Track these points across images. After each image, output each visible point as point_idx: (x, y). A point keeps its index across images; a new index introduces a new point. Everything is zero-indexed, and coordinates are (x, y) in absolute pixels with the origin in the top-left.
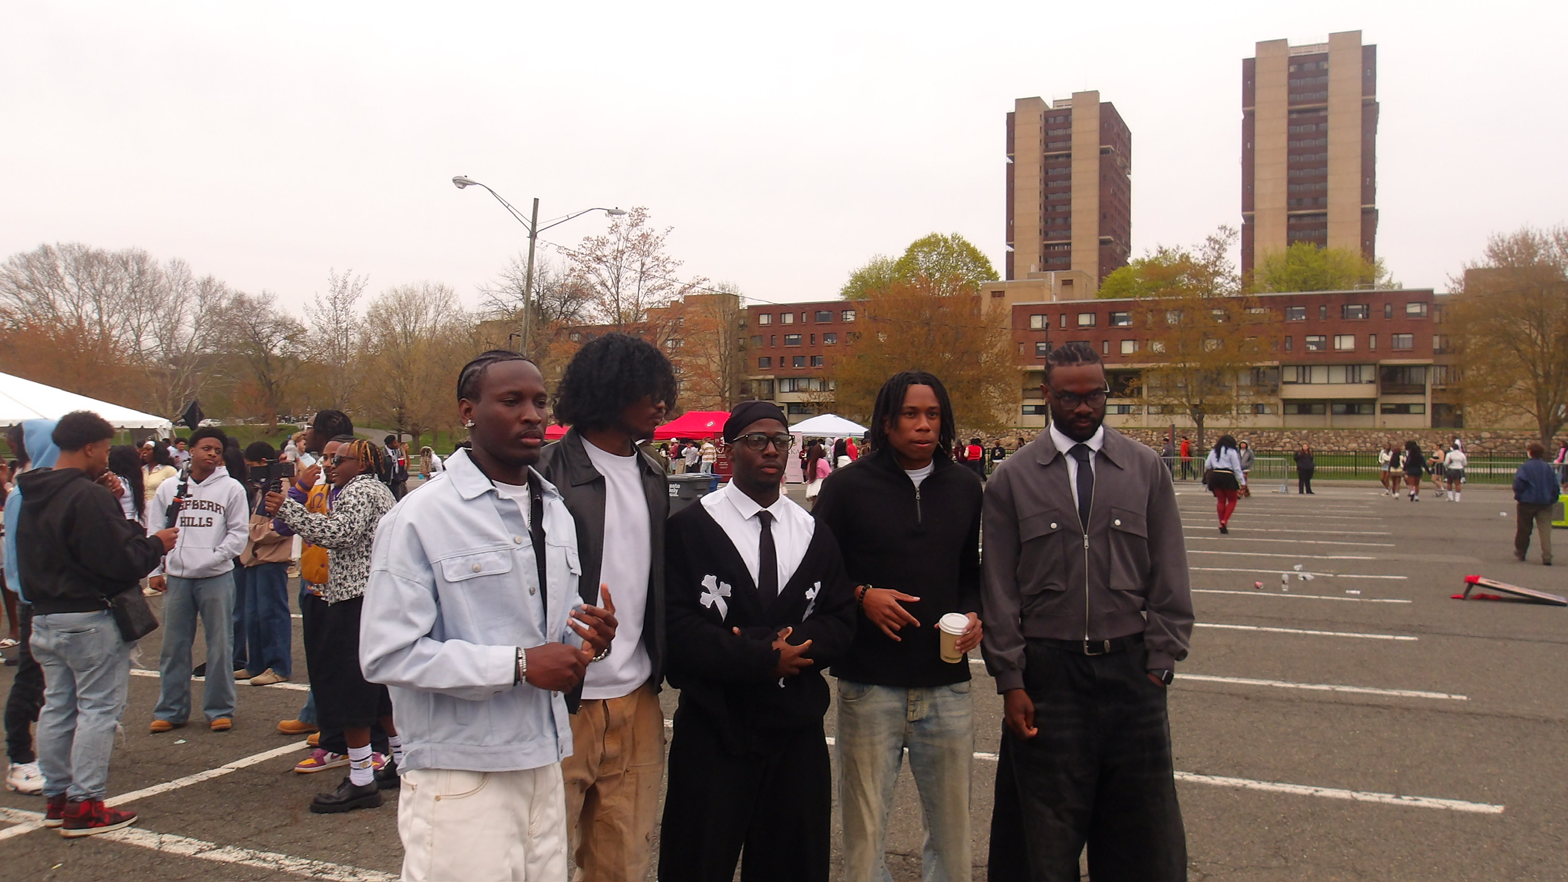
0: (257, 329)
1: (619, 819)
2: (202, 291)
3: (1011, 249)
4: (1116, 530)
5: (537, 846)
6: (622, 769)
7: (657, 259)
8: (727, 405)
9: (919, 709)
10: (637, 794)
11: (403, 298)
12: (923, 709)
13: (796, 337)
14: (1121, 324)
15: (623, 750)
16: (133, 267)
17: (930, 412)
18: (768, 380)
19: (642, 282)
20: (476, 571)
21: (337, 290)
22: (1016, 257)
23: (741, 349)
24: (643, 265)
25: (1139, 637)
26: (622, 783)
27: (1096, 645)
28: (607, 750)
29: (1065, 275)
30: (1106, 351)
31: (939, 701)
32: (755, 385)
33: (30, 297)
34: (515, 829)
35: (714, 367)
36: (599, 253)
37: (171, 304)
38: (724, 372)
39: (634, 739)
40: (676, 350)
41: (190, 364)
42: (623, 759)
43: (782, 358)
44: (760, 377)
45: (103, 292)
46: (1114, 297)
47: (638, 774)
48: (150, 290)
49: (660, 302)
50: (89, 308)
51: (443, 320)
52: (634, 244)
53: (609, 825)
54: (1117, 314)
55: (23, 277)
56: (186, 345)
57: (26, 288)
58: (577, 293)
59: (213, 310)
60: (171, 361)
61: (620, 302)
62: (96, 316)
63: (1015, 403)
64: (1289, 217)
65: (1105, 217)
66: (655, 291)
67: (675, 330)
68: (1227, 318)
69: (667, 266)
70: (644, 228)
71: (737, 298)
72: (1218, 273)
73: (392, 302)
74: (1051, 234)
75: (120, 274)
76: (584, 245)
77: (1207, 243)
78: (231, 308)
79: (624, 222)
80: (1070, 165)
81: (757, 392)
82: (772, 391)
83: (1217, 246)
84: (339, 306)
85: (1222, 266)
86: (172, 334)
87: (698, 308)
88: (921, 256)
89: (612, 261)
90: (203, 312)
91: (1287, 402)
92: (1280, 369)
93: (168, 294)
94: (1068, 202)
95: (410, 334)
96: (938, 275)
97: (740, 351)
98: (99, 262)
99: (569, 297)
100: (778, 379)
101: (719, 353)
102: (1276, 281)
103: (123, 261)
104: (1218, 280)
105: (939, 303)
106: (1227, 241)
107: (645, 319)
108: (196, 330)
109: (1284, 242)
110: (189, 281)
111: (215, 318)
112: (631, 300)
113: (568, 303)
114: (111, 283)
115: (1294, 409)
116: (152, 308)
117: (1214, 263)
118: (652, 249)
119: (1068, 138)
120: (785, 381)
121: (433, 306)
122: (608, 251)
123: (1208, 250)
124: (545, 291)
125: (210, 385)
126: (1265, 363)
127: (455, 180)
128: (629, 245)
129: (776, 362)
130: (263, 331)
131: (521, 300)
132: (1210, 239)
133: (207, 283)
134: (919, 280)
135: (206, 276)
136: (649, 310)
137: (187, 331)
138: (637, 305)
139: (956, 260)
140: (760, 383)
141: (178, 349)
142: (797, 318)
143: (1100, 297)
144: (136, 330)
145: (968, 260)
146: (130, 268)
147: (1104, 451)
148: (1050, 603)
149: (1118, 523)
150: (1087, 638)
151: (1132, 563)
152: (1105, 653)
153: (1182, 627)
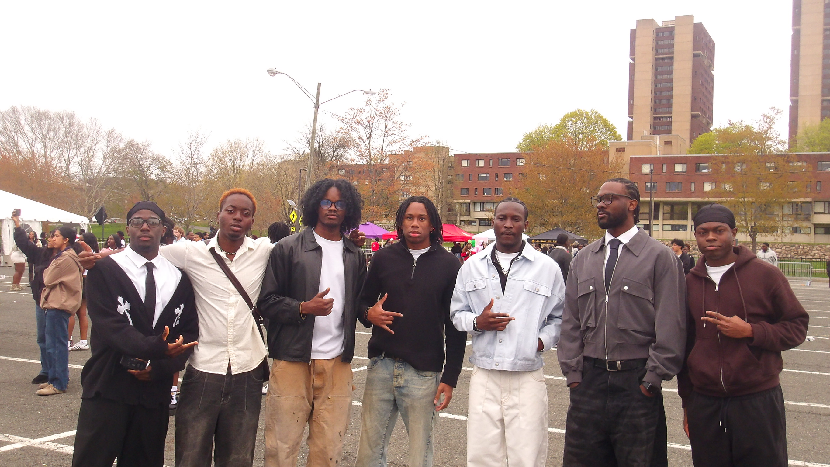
0: (141, 162)
2: (108, 137)
3: (631, 120)
4: (624, 292)
7: (396, 123)
10: (333, 410)
11: (233, 145)
12: (401, 381)
13: (486, 175)
14: (703, 171)
16: (66, 121)
17: (420, 218)
18: (466, 203)
19: (385, 137)
21: (192, 139)
22: (634, 125)
23: (449, 182)
24: (386, 126)
25: (644, 361)
27: (613, 364)
29: (666, 137)
30: (693, 189)
32: (457, 206)
36: (358, 118)
37: (89, 145)
38: (438, 197)
40: (407, 182)
41: (99, 183)
43: (476, 189)
44: (461, 201)
45: (48, 136)
46: (700, 153)
47: (334, 400)
49: (397, 151)
50: (38, 147)
51: (258, 159)
52: (381, 113)
54: (701, 165)
56: (97, 171)
58: (344, 144)
59: (114, 150)
61: (371, 150)
62: (43, 152)
64: (823, 101)
65: (695, 99)
66: (394, 144)
67: (406, 169)
68: (776, 168)
69: (402, 127)
70: (387, 102)
71: (447, 149)
72: (769, 139)
73: (226, 147)
74: (658, 110)
75: (58, 125)
76: (349, 113)
77: (762, 118)
78: (126, 149)
79: (375, 99)
80: (672, 64)
81: (459, 211)
82: (469, 210)
83: (768, 120)
84: (193, 149)
85: (771, 133)
86: (89, 164)
87: (422, 155)
88: (570, 123)
89: (366, 123)
90: (109, 150)
91: (817, 226)
92: (813, 204)
93: (87, 139)
94: (671, 89)
95: (237, 168)
96: (581, 136)
97: (449, 183)
98: (45, 118)
99: (338, 146)
100: (473, 203)
101: (434, 185)
102: (812, 144)
103: (60, 117)
104: (769, 143)
105: (580, 155)
106: (777, 117)
107: (387, 161)
108: (103, 162)
109: (818, 118)
110: (100, 131)
111: (115, 155)
112: (378, 149)
113: (338, 150)
114: (53, 130)
115: (822, 230)
116: (77, 147)
117: (766, 132)
118: (392, 116)
119: (672, 46)
120: (478, 204)
121: (252, 150)
122: (364, 117)
123: (762, 123)
124: (323, 142)
125: (111, 197)
126: (802, 200)
127: (268, 71)
128: (378, 113)
129: (472, 192)
130: (145, 163)
131: (308, 147)
132: (764, 116)
133: (111, 132)
134: (569, 140)
135: (111, 129)
136: (389, 155)
137: (98, 162)
138: (382, 153)
139: (593, 127)
140: (461, 204)
141: (92, 174)
142: (487, 163)
143: (690, 153)
144: (67, 161)
145: (601, 126)
146: (64, 122)
147: (627, 245)
148: (590, 335)
149: (626, 288)
150: (606, 358)
151: (639, 314)
152: (618, 371)
153: (667, 359)
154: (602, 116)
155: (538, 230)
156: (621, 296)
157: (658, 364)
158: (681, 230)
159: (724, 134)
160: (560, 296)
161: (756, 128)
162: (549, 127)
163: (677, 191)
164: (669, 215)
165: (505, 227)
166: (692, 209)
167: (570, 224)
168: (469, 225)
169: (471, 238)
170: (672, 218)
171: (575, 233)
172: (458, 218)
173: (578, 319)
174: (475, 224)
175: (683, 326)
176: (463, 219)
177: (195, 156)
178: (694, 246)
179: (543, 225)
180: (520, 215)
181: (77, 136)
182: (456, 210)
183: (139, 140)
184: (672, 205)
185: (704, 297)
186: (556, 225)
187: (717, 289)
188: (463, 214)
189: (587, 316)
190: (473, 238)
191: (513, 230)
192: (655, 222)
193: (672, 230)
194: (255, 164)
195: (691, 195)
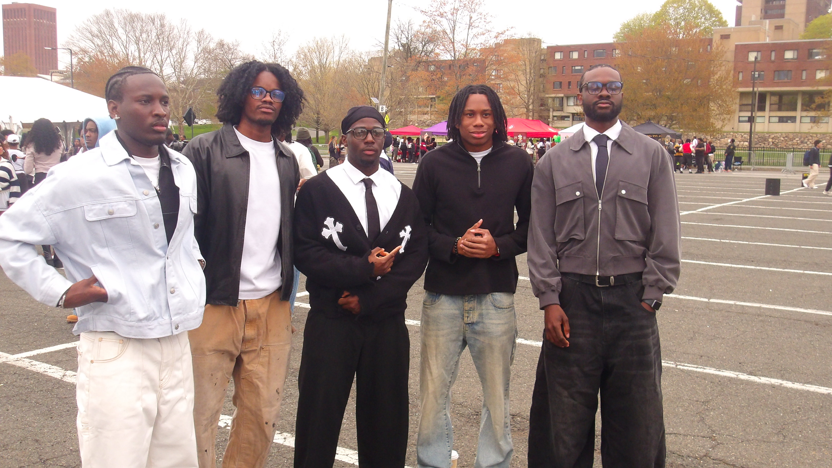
0: (232, 62)
1: (257, 379)
2: (198, 37)
3: (740, 4)
4: (621, 197)
5: (166, 394)
6: (257, 346)
7: (481, 14)
8: (531, 114)
9: (471, 315)
10: (269, 363)
11: (319, 42)
12: (474, 317)
13: (579, 68)
14: (817, 58)
15: (258, 335)
16: (158, 22)
17: (484, 113)
18: (558, 97)
19: (470, 30)
20: (111, 213)
21: (275, 37)
22: (743, 10)
23: (542, 76)
24: (471, 18)
25: (639, 275)
26: (258, 355)
27: (604, 279)
28: (246, 334)
29: (778, 22)
30: (804, 77)
31: (484, 312)
32: (550, 101)
33: (98, 42)
34: (147, 383)
35: (522, 89)
36: (441, 10)
37: (180, 46)
38: (529, 91)
39: (267, 328)
40: (498, 77)
41: (192, 84)
42: (258, 340)
43: (569, 83)
44: (553, 95)
45: (141, 38)
46: (814, 38)
47: (269, 350)
48: (168, 38)
49: (481, 44)
50: (132, 48)
51: (344, 57)
52: (465, 4)
53: (251, 382)
54: (814, 51)
55: (95, 29)
56: (190, 72)
57: (97, 36)
58: (433, 39)
59: (206, 50)
60: (183, 83)
61: (455, 44)
62: (137, 54)
63: (729, 114)
66: (478, 36)
69: (487, 18)
71: (539, 41)
73: (312, 45)
75: (150, 27)
76: (432, 5)
78: (216, 48)
81: (551, 106)
82: (562, 104)
84: (276, 47)
86: (181, 66)
87: (513, 48)
88: (671, 10)
89: (450, 16)
90: (200, 51)
93: (178, 40)
95: (323, 65)
96: (683, 23)
97: (540, 77)
98: (138, 19)
99: (427, 41)
100: (566, 96)
101: (525, 79)
103: (152, 19)
105: (677, 43)
107: (473, 56)
108: (195, 63)
110: (190, 32)
111: (206, 55)
112: (462, 42)
113: (427, 45)
114: (145, 33)
116: (169, 49)
118: (477, 7)
120: (571, 98)
121: (338, 47)
122: (447, 9)
124: (412, 37)
125: (204, 97)
128: (462, 5)
129: (565, 85)
130: (236, 63)
131: (396, 43)
133: (201, 33)
134: (669, 27)
135: (200, 30)
136: (475, 49)
138: (466, 46)
139: (697, 13)
140: (554, 98)
141: (186, 75)
142: (581, 55)
143: (804, 37)
144: (160, 63)
145: (705, 12)
146: (156, 23)
147: (618, 141)
148: (575, 248)
149: (623, 192)
150: (597, 274)
151: (635, 222)
152: (610, 286)
153: (670, 270)
157: (660, 276)
158: (789, 121)
162: (648, 14)
163: (786, 80)
164: (777, 106)
166: (803, 100)
168: (561, 120)
169: (557, 134)
170: (780, 109)
172: (551, 114)
174: (569, 119)
176: (556, 114)
177: (278, 55)
178: (802, 139)
182: (549, 105)
183: (228, 40)
184: (780, 95)
188: (555, 109)
190: (559, 134)
192: (760, 114)
193: (779, 122)
194: (341, 61)
195: (802, 84)
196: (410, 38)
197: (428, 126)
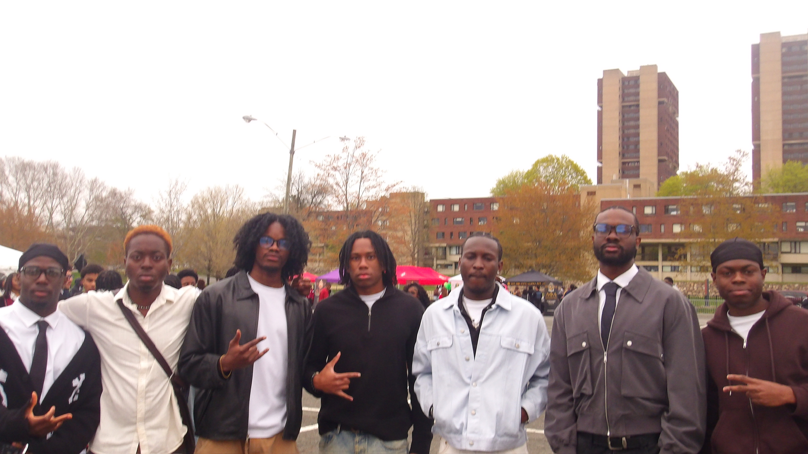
0: (124, 210)
2: (91, 186)
3: (600, 165)
4: (627, 349)
7: (372, 169)
8: (416, 262)
11: (213, 192)
13: (460, 219)
14: (672, 213)
16: (50, 171)
18: (442, 247)
19: (362, 183)
21: (172, 187)
22: (603, 170)
23: (425, 227)
24: (362, 173)
27: (616, 441)
29: (635, 181)
30: (663, 230)
32: (434, 250)
35: (408, 238)
36: (335, 165)
37: (72, 194)
38: (414, 241)
40: (384, 227)
41: (82, 231)
43: (452, 233)
44: (437, 245)
45: (32, 186)
46: (667, 196)
49: (373, 196)
50: (22, 196)
51: (237, 207)
52: (357, 160)
54: (670, 207)
56: (80, 220)
58: (323, 190)
59: (97, 198)
61: (348, 196)
62: (26, 201)
64: (784, 145)
65: (661, 144)
66: (370, 189)
67: (382, 214)
68: (743, 210)
69: (378, 173)
70: (363, 149)
71: (423, 194)
72: (736, 180)
73: (206, 195)
74: (626, 155)
75: (42, 175)
76: (326, 159)
77: (728, 161)
78: (108, 197)
79: (351, 145)
80: (638, 111)
81: (435, 254)
82: (445, 254)
83: (735, 163)
84: (173, 196)
85: (738, 176)
86: (72, 212)
87: (398, 200)
88: (541, 169)
89: (343, 170)
90: (91, 199)
91: (784, 265)
92: (779, 244)
93: (70, 188)
94: (638, 135)
95: (217, 215)
96: (552, 181)
98: (30, 168)
99: (317, 193)
100: (448, 246)
101: (411, 230)
102: (775, 186)
103: (44, 167)
104: (736, 185)
105: (553, 199)
106: (744, 159)
107: (364, 207)
108: (87, 210)
109: (781, 161)
110: (83, 181)
111: (98, 203)
112: (354, 195)
113: (317, 197)
114: (37, 181)
115: (789, 270)
116: (60, 196)
117: (733, 174)
118: (368, 162)
119: (638, 94)
120: (453, 247)
121: (231, 197)
122: (341, 163)
123: (729, 165)
124: (302, 189)
125: (94, 244)
126: (770, 240)
127: (244, 118)
128: (354, 160)
129: (447, 236)
130: (127, 212)
132: (730, 158)
133: (94, 182)
134: (540, 184)
135: (94, 178)
136: (366, 201)
137: (81, 211)
138: (358, 198)
139: (565, 173)
140: (437, 248)
141: (75, 222)
142: (462, 208)
143: (658, 195)
144: (50, 210)
145: (572, 171)
146: (48, 172)
147: (627, 289)
148: (585, 404)
149: (629, 343)
150: (608, 434)
151: (647, 376)
152: (623, 449)
153: (687, 433)
154: (572, 161)
155: (513, 272)
156: (623, 354)
157: (675, 441)
158: (652, 270)
159: (691, 177)
160: (544, 351)
161: (722, 170)
162: (521, 172)
163: (647, 233)
165: (475, 268)
166: (663, 250)
167: (544, 267)
168: (445, 268)
169: (447, 281)
170: (643, 259)
171: (549, 275)
172: (435, 262)
173: (569, 382)
174: (452, 267)
175: (703, 390)
176: (439, 262)
177: (175, 203)
179: (517, 267)
180: (494, 254)
181: (60, 185)
182: (433, 254)
183: (122, 189)
185: (728, 355)
186: (531, 267)
187: (745, 345)
188: (439, 257)
189: (581, 380)
191: (484, 271)
194: (234, 210)
195: (661, 236)
196: (300, 190)
197: (317, 273)
